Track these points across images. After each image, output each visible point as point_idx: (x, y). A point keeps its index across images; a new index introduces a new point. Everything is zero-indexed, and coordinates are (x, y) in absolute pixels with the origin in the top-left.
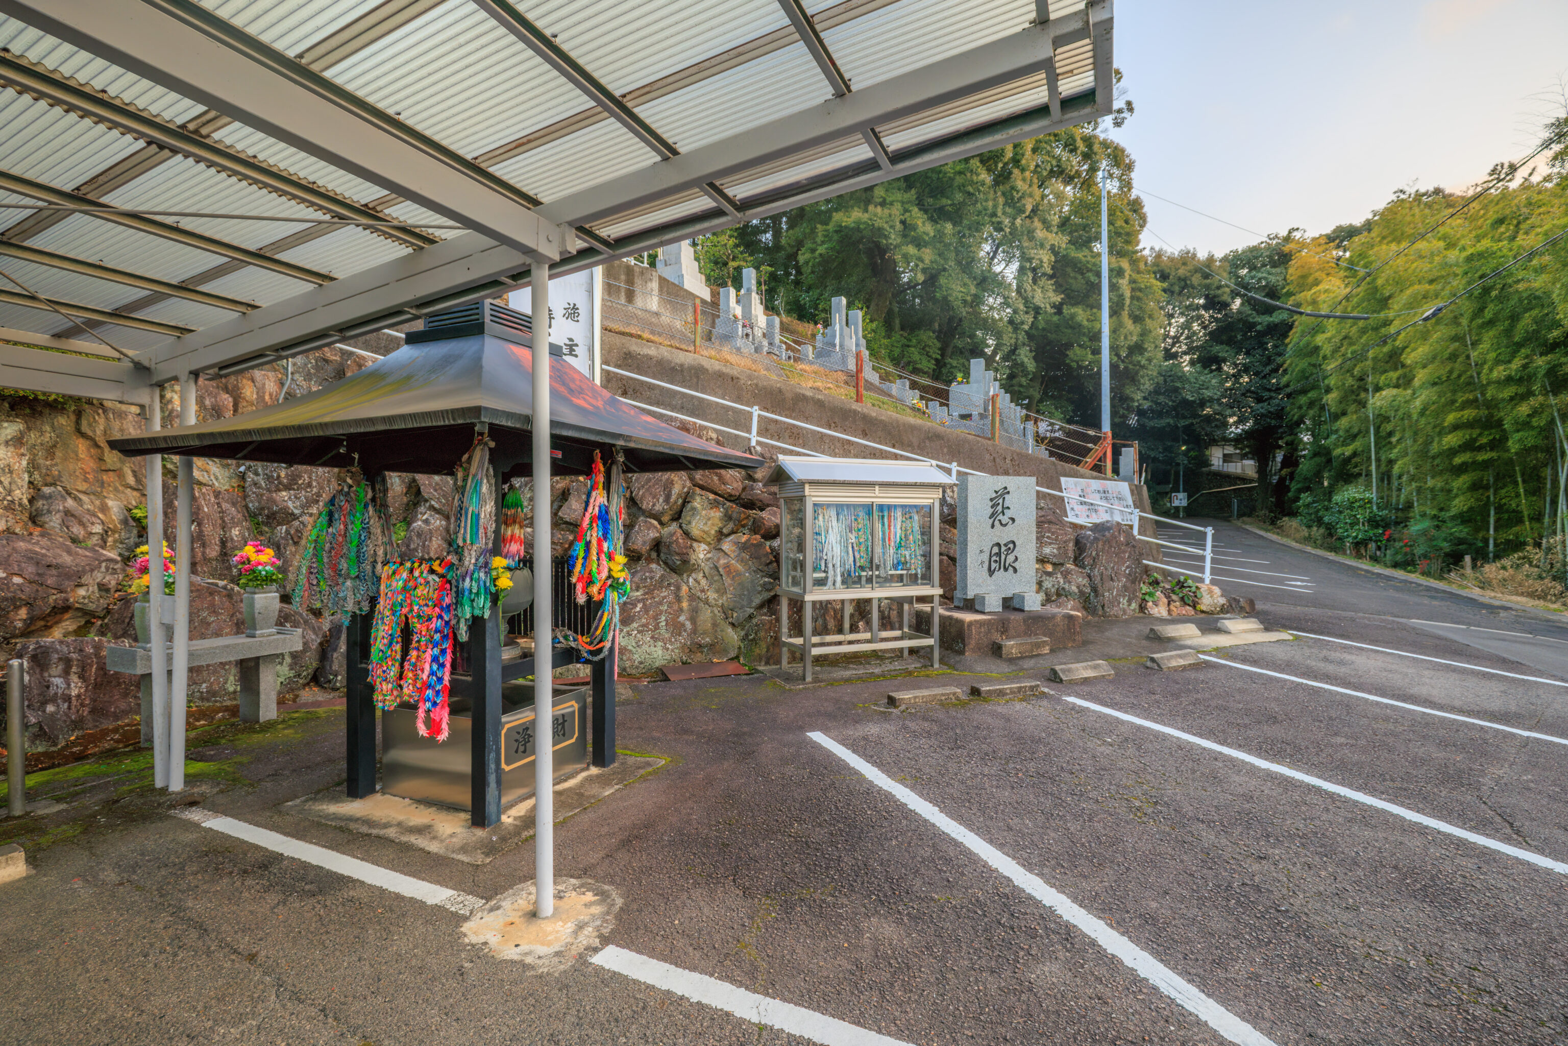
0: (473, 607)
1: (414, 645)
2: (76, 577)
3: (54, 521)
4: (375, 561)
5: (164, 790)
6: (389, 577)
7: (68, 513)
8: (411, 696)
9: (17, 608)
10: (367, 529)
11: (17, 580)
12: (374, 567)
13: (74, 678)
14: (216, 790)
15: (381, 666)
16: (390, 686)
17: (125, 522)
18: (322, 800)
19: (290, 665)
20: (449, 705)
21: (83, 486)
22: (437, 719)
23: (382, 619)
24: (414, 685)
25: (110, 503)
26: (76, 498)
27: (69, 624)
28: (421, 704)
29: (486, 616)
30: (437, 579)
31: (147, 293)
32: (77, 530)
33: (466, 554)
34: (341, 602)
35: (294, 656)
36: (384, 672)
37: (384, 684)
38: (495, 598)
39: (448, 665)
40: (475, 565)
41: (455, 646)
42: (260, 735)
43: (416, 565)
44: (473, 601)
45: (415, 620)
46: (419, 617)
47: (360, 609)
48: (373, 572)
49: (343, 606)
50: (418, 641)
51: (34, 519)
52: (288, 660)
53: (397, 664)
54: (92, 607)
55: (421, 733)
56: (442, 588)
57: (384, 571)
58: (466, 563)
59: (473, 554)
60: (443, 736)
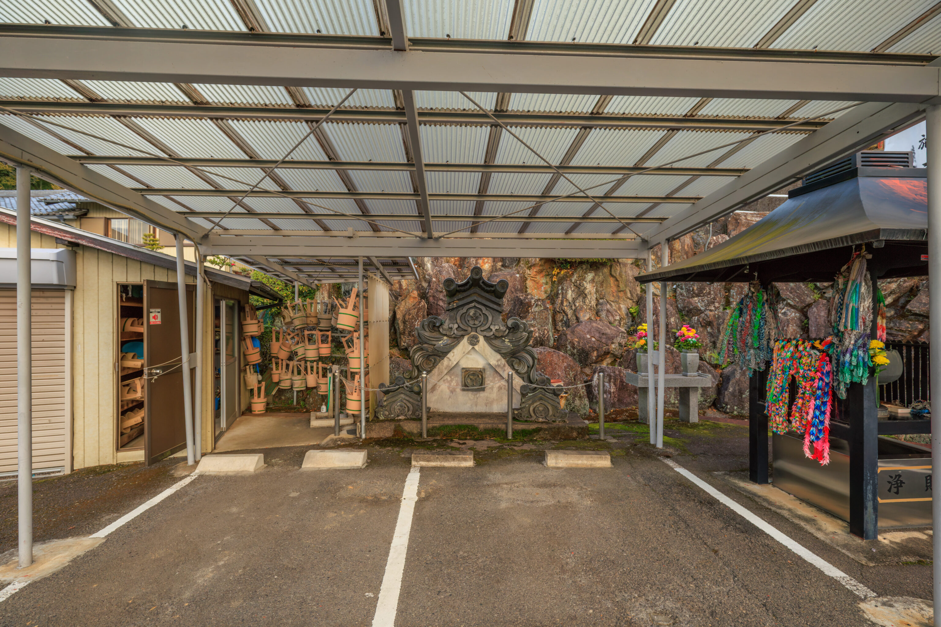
0: (852, 376)
1: (800, 395)
2: (611, 339)
3: (603, 314)
4: (769, 339)
5: (654, 446)
6: (779, 350)
7: (608, 311)
8: (798, 429)
9: (594, 351)
10: (764, 318)
11: (593, 339)
12: (768, 342)
13: (612, 384)
14: (677, 453)
15: (775, 405)
16: (781, 419)
17: (627, 315)
18: (735, 476)
19: (701, 394)
20: (829, 442)
21: (612, 299)
22: (820, 448)
23: (775, 375)
24: (801, 421)
25: (622, 306)
26: (610, 304)
27: (608, 360)
28: (806, 436)
29: (865, 382)
30: (818, 353)
31: (651, 204)
32: (611, 318)
33: (847, 336)
34: (747, 362)
35: (704, 389)
36: (777, 409)
37: (777, 417)
38: (872, 371)
39: (828, 414)
40: (854, 345)
41: (833, 401)
42: (692, 430)
43: (800, 343)
44: (852, 371)
45: (801, 379)
46: (804, 377)
47: (759, 368)
48: (768, 345)
49: (749, 365)
50: (803, 393)
51: (597, 314)
52: (700, 391)
53: (786, 406)
54: (616, 353)
55: (807, 455)
56: (821, 360)
57: (776, 346)
58: (847, 343)
59: (853, 337)
60: (826, 461)
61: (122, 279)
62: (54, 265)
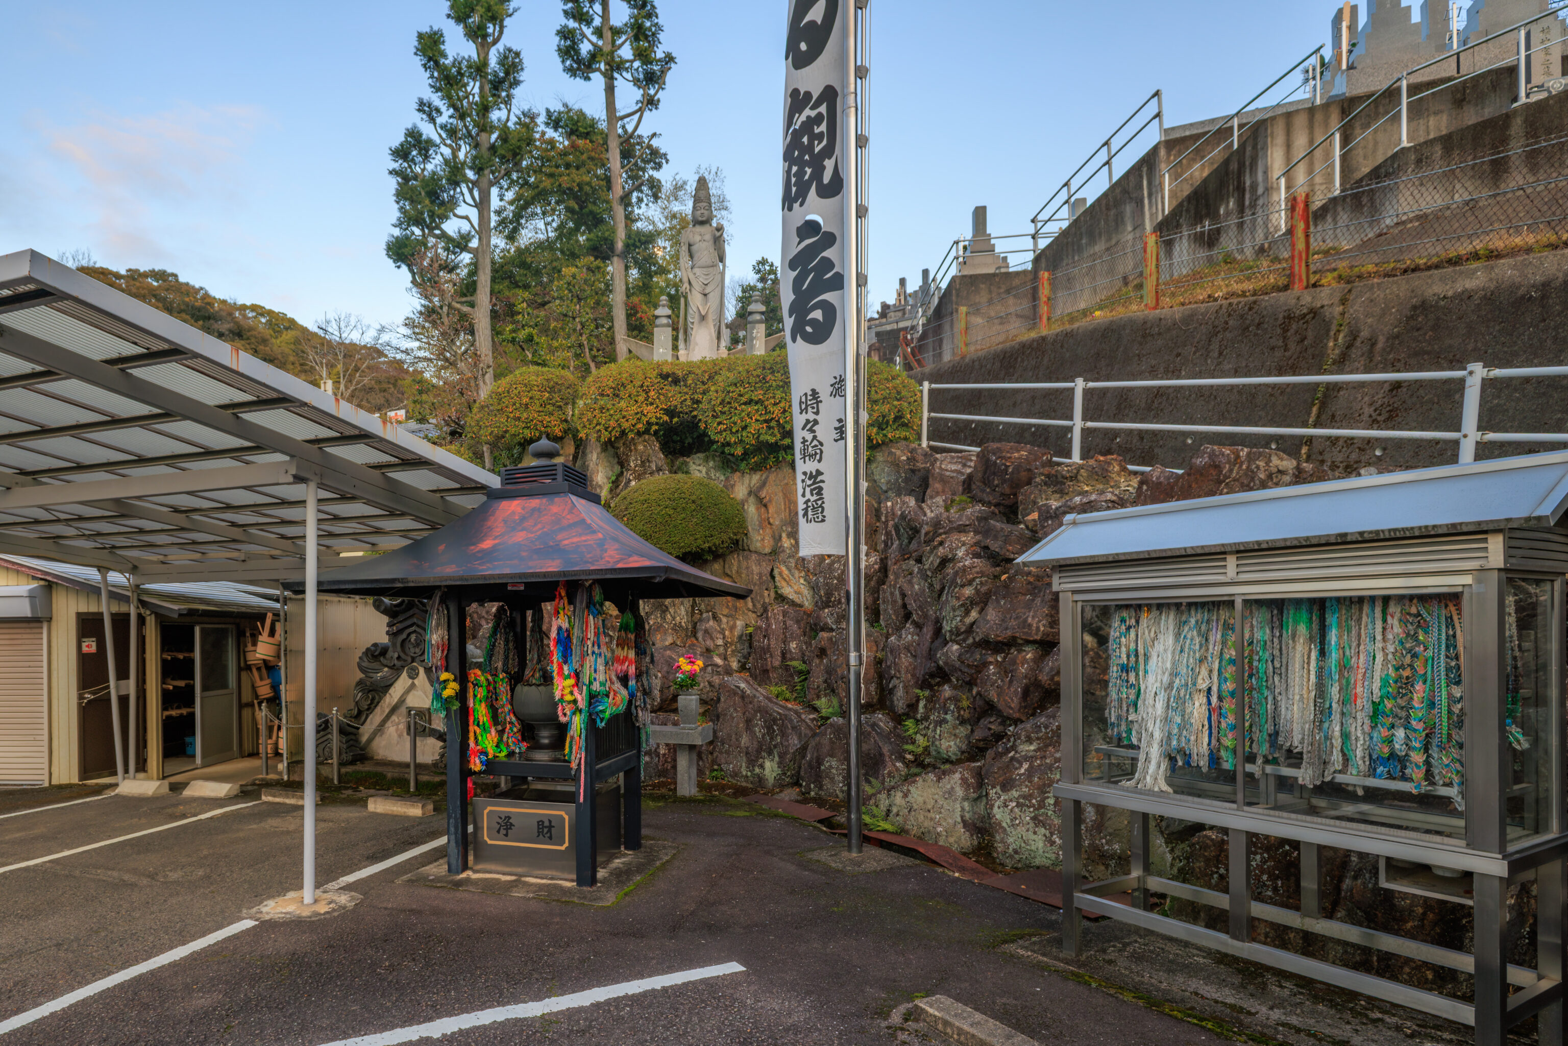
61: (83, 609)
62: (27, 600)
